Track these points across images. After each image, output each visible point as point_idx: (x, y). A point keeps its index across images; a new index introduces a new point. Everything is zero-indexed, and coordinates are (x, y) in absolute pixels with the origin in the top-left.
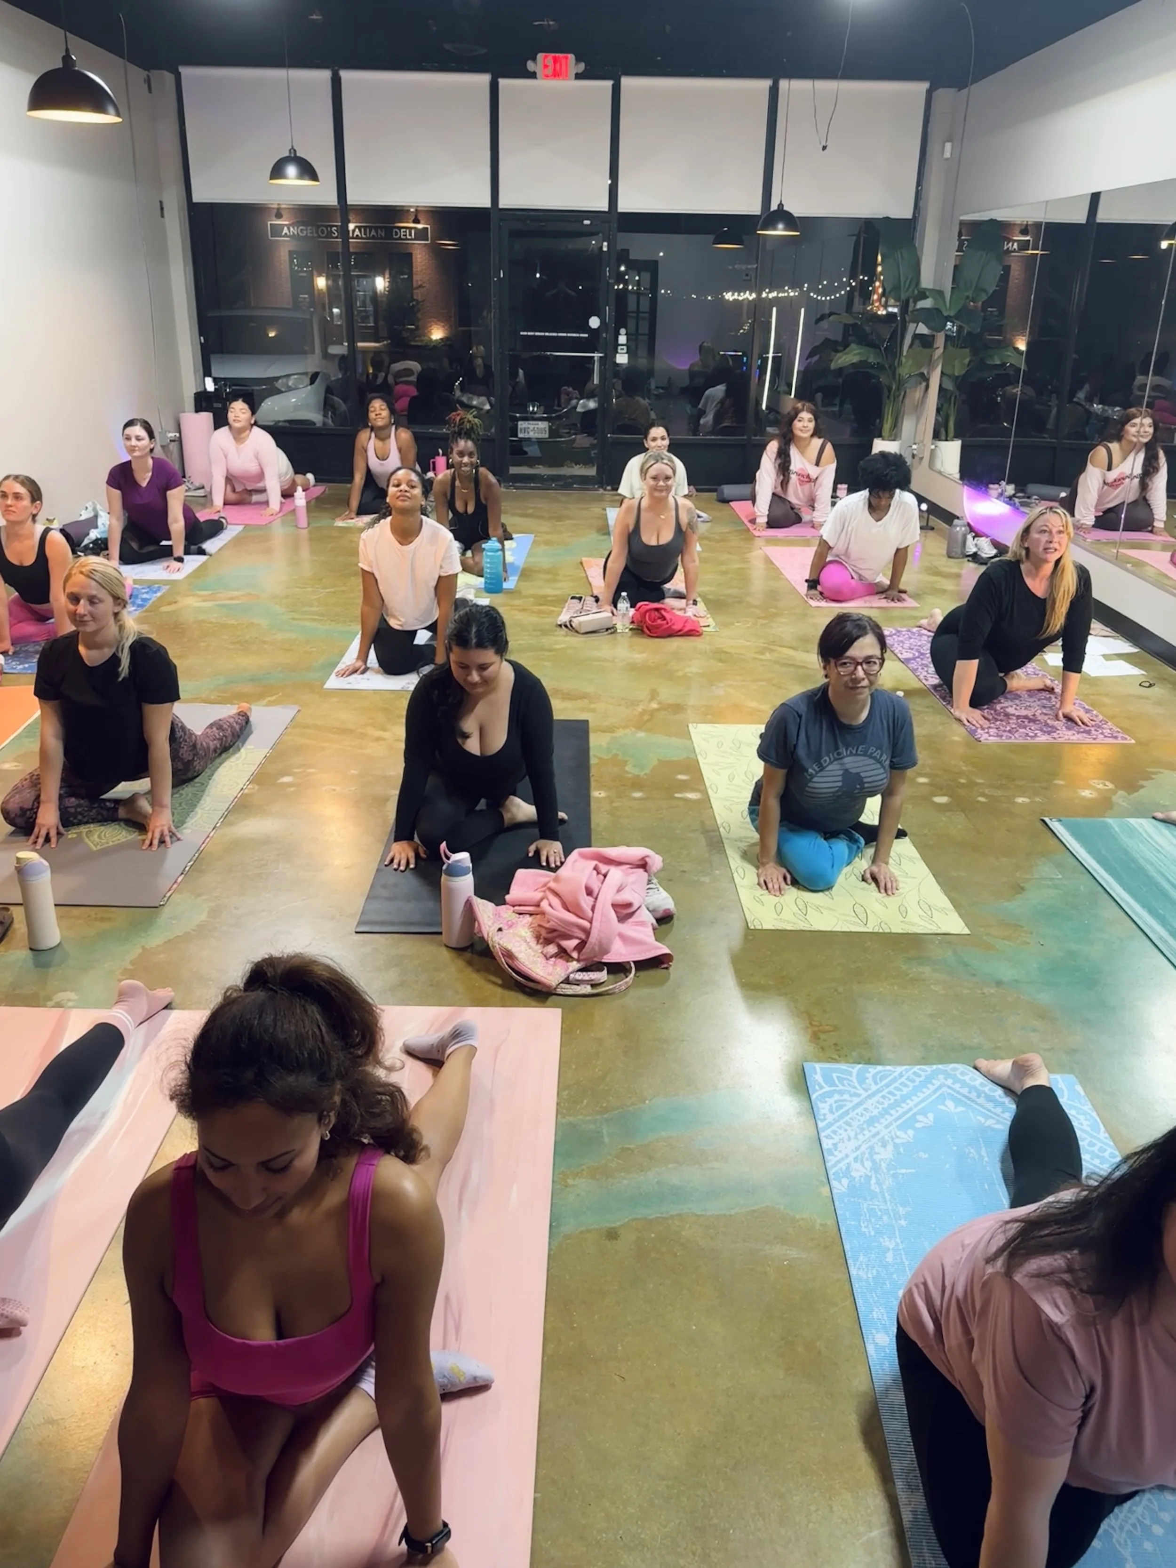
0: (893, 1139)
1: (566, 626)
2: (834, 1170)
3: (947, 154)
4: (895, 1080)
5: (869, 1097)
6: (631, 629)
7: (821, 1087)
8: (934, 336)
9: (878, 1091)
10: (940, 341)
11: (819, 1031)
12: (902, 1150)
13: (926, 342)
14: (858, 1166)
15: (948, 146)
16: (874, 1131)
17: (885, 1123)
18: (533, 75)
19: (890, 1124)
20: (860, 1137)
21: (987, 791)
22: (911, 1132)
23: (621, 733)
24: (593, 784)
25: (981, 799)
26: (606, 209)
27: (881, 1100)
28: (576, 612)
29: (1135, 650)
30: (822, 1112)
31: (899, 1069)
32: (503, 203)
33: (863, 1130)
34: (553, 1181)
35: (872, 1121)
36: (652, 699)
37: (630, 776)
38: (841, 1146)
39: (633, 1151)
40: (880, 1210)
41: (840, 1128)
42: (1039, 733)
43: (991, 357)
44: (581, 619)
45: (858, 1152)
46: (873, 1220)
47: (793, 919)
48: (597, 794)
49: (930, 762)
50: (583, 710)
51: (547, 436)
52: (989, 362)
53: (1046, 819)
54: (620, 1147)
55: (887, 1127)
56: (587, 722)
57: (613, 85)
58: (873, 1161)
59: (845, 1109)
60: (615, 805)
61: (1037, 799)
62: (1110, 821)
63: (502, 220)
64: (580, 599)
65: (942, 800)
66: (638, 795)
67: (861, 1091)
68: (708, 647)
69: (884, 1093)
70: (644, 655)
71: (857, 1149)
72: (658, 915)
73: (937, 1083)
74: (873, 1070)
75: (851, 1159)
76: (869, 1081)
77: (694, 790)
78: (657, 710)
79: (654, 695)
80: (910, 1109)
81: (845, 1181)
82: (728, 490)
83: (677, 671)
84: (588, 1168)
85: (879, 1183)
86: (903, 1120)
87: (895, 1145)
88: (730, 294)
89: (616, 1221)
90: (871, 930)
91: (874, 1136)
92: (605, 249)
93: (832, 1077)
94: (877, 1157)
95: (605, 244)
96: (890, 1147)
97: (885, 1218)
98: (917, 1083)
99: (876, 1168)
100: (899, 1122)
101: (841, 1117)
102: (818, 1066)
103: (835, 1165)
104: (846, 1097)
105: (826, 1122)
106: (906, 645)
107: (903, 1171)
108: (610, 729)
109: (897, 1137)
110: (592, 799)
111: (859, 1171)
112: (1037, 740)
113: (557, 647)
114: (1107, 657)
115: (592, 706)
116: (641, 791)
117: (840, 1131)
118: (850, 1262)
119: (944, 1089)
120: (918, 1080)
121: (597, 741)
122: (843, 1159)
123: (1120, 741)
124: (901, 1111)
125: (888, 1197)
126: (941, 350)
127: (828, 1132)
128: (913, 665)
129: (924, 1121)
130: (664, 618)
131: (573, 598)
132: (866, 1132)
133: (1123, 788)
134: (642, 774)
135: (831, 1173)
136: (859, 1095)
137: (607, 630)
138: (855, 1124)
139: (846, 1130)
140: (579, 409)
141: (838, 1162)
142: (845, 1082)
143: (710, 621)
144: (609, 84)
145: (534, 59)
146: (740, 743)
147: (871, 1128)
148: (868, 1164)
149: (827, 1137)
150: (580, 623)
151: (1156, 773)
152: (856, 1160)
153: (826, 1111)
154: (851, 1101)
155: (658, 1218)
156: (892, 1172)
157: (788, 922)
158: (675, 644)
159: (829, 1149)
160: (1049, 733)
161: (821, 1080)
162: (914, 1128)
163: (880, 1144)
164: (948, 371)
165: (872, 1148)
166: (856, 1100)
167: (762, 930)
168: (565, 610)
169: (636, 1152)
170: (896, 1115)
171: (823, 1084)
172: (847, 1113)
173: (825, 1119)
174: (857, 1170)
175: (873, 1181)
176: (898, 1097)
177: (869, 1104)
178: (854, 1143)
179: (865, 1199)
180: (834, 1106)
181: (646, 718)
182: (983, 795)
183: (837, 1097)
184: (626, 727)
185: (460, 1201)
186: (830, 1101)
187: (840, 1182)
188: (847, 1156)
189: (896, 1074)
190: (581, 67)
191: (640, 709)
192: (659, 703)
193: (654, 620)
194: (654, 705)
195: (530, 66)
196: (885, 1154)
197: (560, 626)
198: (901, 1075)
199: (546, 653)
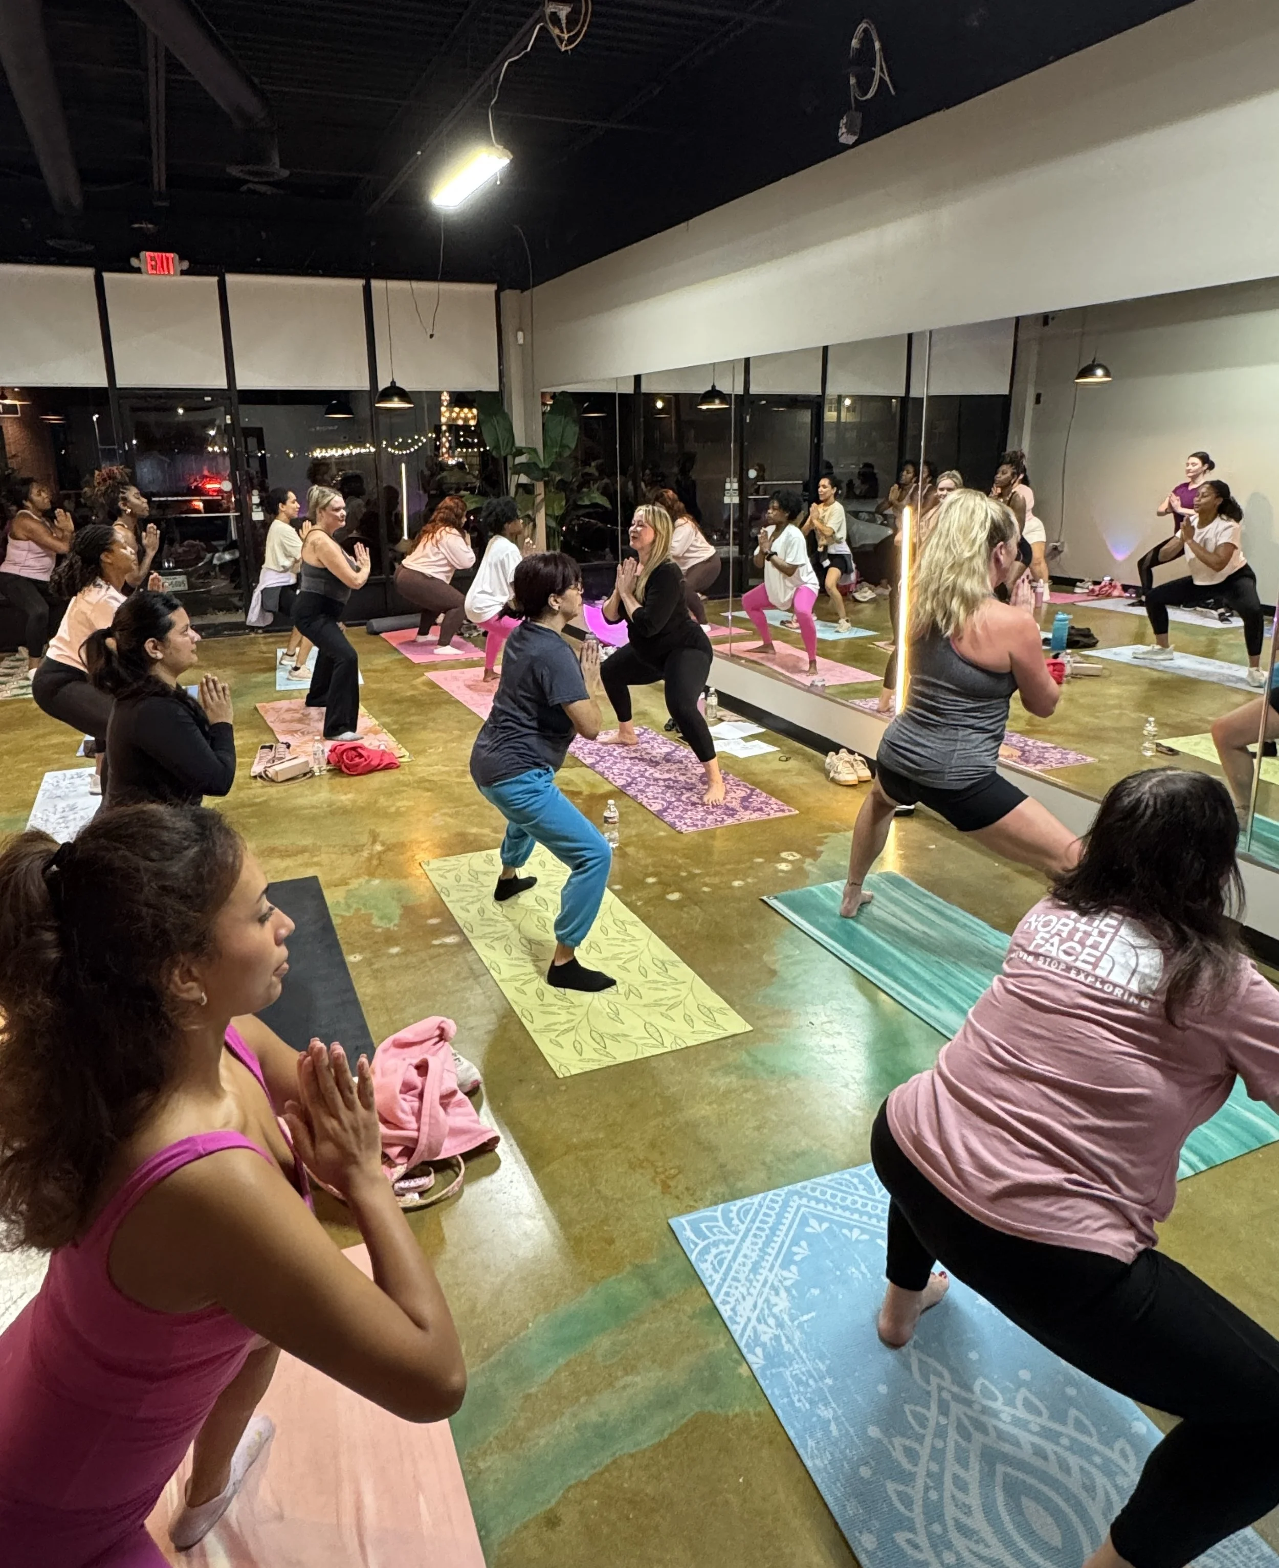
0: (780, 1281)
1: (261, 777)
2: (744, 1341)
3: (521, 341)
4: (757, 1213)
5: (743, 1240)
6: (329, 771)
7: (696, 1245)
8: (533, 485)
9: (748, 1230)
10: (540, 488)
11: (667, 1178)
12: (794, 1292)
13: (528, 489)
14: (761, 1328)
15: (520, 334)
16: (761, 1278)
17: (768, 1265)
18: (138, 271)
19: (772, 1266)
20: (752, 1290)
21: (707, 880)
22: (794, 1268)
23: (354, 884)
24: (344, 948)
25: (706, 889)
26: (226, 387)
27: (755, 1240)
28: (269, 762)
29: (762, 730)
30: (707, 1274)
31: (757, 1199)
32: (121, 383)
33: (751, 1282)
34: (463, 1472)
35: (755, 1269)
36: (374, 842)
37: (380, 930)
38: (739, 1308)
39: (537, 1396)
40: (803, 1373)
41: (730, 1287)
42: (725, 818)
43: (581, 499)
44: (278, 768)
45: (757, 1311)
46: (801, 1389)
47: (596, 1056)
48: (352, 959)
49: (649, 860)
50: (307, 865)
51: (186, 588)
52: (580, 503)
53: (764, 898)
54: (521, 1395)
55: (771, 1270)
56: (315, 878)
57: (219, 282)
58: (775, 1316)
59: (726, 1263)
60: (375, 967)
61: (749, 880)
62: (813, 889)
63: (121, 398)
64: (271, 747)
65: (675, 896)
66: (395, 950)
67: (732, 1236)
68: (411, 778)
69: (753, 1231)
70: (350, 796)
71: (755, 1306)
72: (467, 1089)
73: (795, 1205)
74: (735, 1206)
75: (754, 1322)
76: (736, 1222)
77: (449, 934)
78: (384, 852)
79: (375, 838)
80: (783, 1242)
81: (759, 1350)
82: (376, 623)
83: (389, 807)
84: (496, 1438)
85: (789, 1341)
86: (781, 1256)
87: (788, 1290)
88: (318, 451)
89: (549, 1498)
90: (669, 1050)
91: (764, 1285)
92: (229, 422)
93: (700, 1229)
94: (776, 1310)
95: (228, 417)
96: (783, 1294)
97: (811, 1382)
98: (777, 1210)
99: (780, 1325)
100: (779, 1260)
101: (726, 1274)
102: (683, 1220)
103: (742, 1335)
104: (722, 1247)
105: (716, 1284)
106: (586, 751)
107: (805, 1317)
108: (344, 882)
109: (785, 1279)
110: (349, 966)
111: (767, 1334)
112: (726, 824)
113: (258, 800)
114: (746, 739)
115: (315, 859)
116: (397, 945)
117: (732, 1291)
118: (801, 1452)
119: (803, 1209)
120: (776, 1206)
121: (332, 897)
122: (746, 1325)
123: (787, 814)
124: (777, 1246)
125: (804, 1355)
126: (542, 496)
127: (722, 1296)
128: (599, 768)
129: (802, 1251)
130: (361, 756)
131: (263, 747)
132: (755, 1283)
133: (808, 856)
134: (391, 926)
135: (742, 1345)
136: (732, 1242)
137: (305, 775)
138: (742, 1277)
139: (737, 1288)
140: (215, 562)
141: (744, 1329)
142: (715, 1230)
143: (404, 752)
144: (215, 279)
145: (138, 257)
146: (477, 873)
147: (758, 1277)
148: (771, 1321)
149: (725, 1303)
150: (277, 773)
151: (826, 837)
152: (759, 1320)
153: (710, 1272)
154: (729, 1251)
155: (592, 1476)
156: (796, 1323)
157: (593, 1060)
158: (377, 779)
159: (730, 1317)
160: (732, 815)
161: (693, 1237)
162: (795, 1263)
163: (773, 1292)
164: (550, 512)
165: (767, 1301)
166: (732, 1248)
167: (571, 1076)
168: (257, 760)
169: (540, 1396)
170: (774, 1253)
171: (696, 1240)
172: (729, 1268)
173: (713, 1282)
174: (765, 1333)
175: (784, 1340)
176: (767, 1231)
177: (745, 1249)
178: (750, 1301)
179: (785, 1367)
180: (715, 1262)
181: (375, 862)
182: (706, 885)
183: (714, 1251)
184: (358, 876)
185: (362, 1546)
186: (710, 1258)
187: (755, 1354)
188: (749, 1319)
189: (756, 1206)
190: (185, 265)
191: (365, 854)
192: (383, 845)
193: (352, 760)
194: (378, 848)
195: (134, 262)
196: (782, 1303)
197: (255, 777)
198: (760, 1206)
199: (249, 810)
